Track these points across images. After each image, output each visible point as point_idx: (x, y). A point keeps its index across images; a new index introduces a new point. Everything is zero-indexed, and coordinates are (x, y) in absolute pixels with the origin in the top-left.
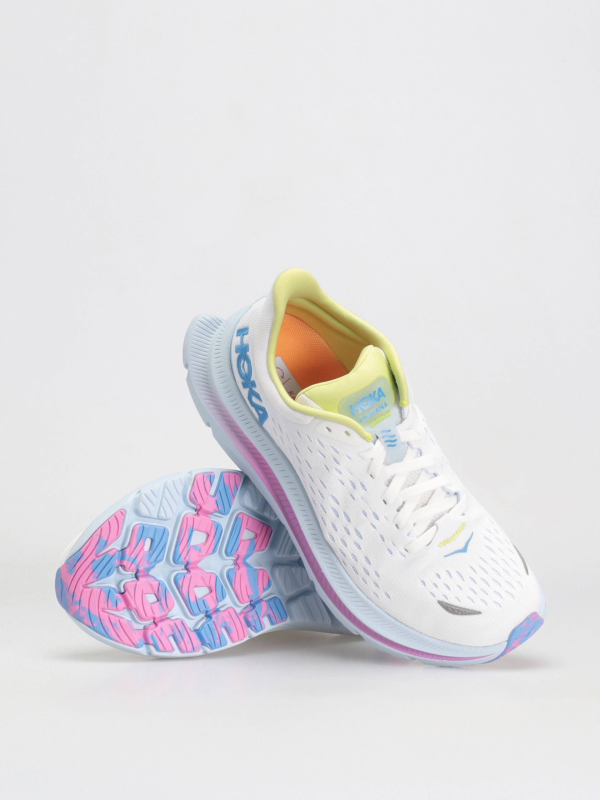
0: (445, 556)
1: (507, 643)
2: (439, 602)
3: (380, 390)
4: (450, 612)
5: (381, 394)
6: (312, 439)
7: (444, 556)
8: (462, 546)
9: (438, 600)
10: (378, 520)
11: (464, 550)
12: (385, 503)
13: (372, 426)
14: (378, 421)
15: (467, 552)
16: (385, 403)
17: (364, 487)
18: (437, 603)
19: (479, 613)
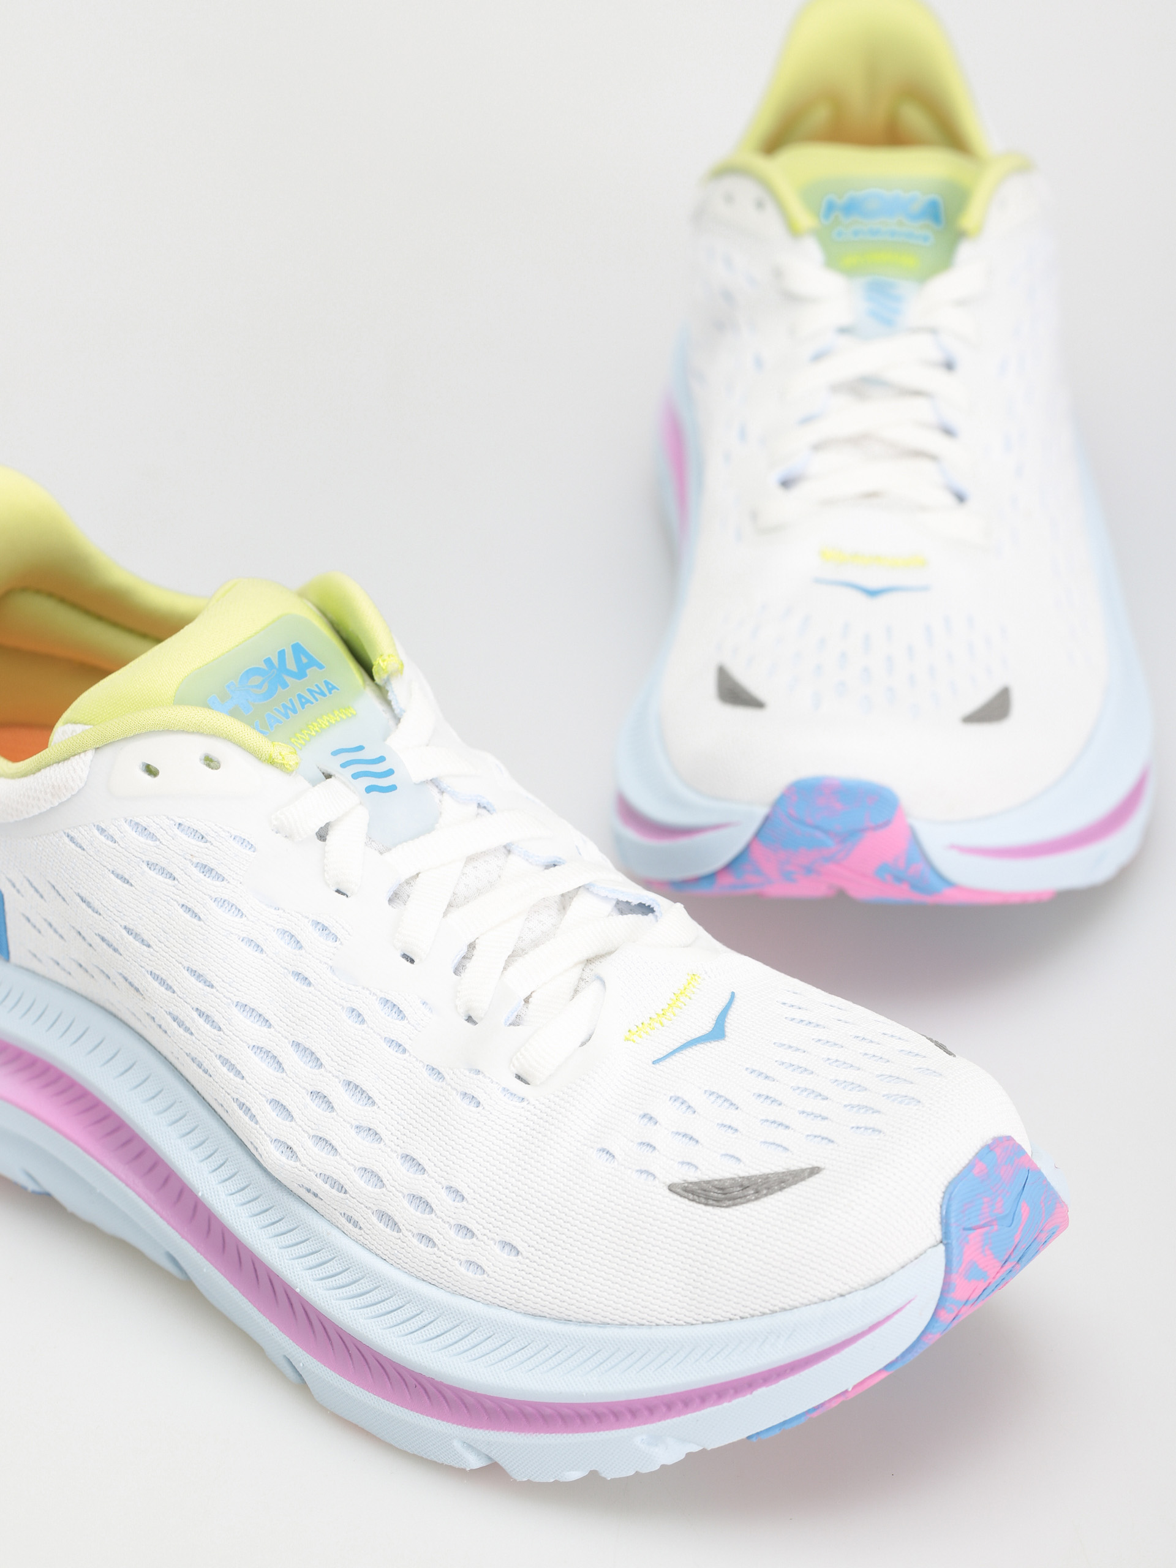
0: (654, 1063)
1: (942, 1248)
2: (672, 1188)
3: (297, 649)
4: (718, 1202)
5: (305, 660)
6: (112, 830)
7: (651, 1063)
8: (706, 1025)
9: (669, 1183)
10: (404, 1018)
11: (718, 1032)
12: (412, 961)
13: (300, 744)
14: (316, 732)
15: (726, 1038)
16: (327, 683)
17: (327, 932)
18: (667, 1192)
19: (814, 1171)
